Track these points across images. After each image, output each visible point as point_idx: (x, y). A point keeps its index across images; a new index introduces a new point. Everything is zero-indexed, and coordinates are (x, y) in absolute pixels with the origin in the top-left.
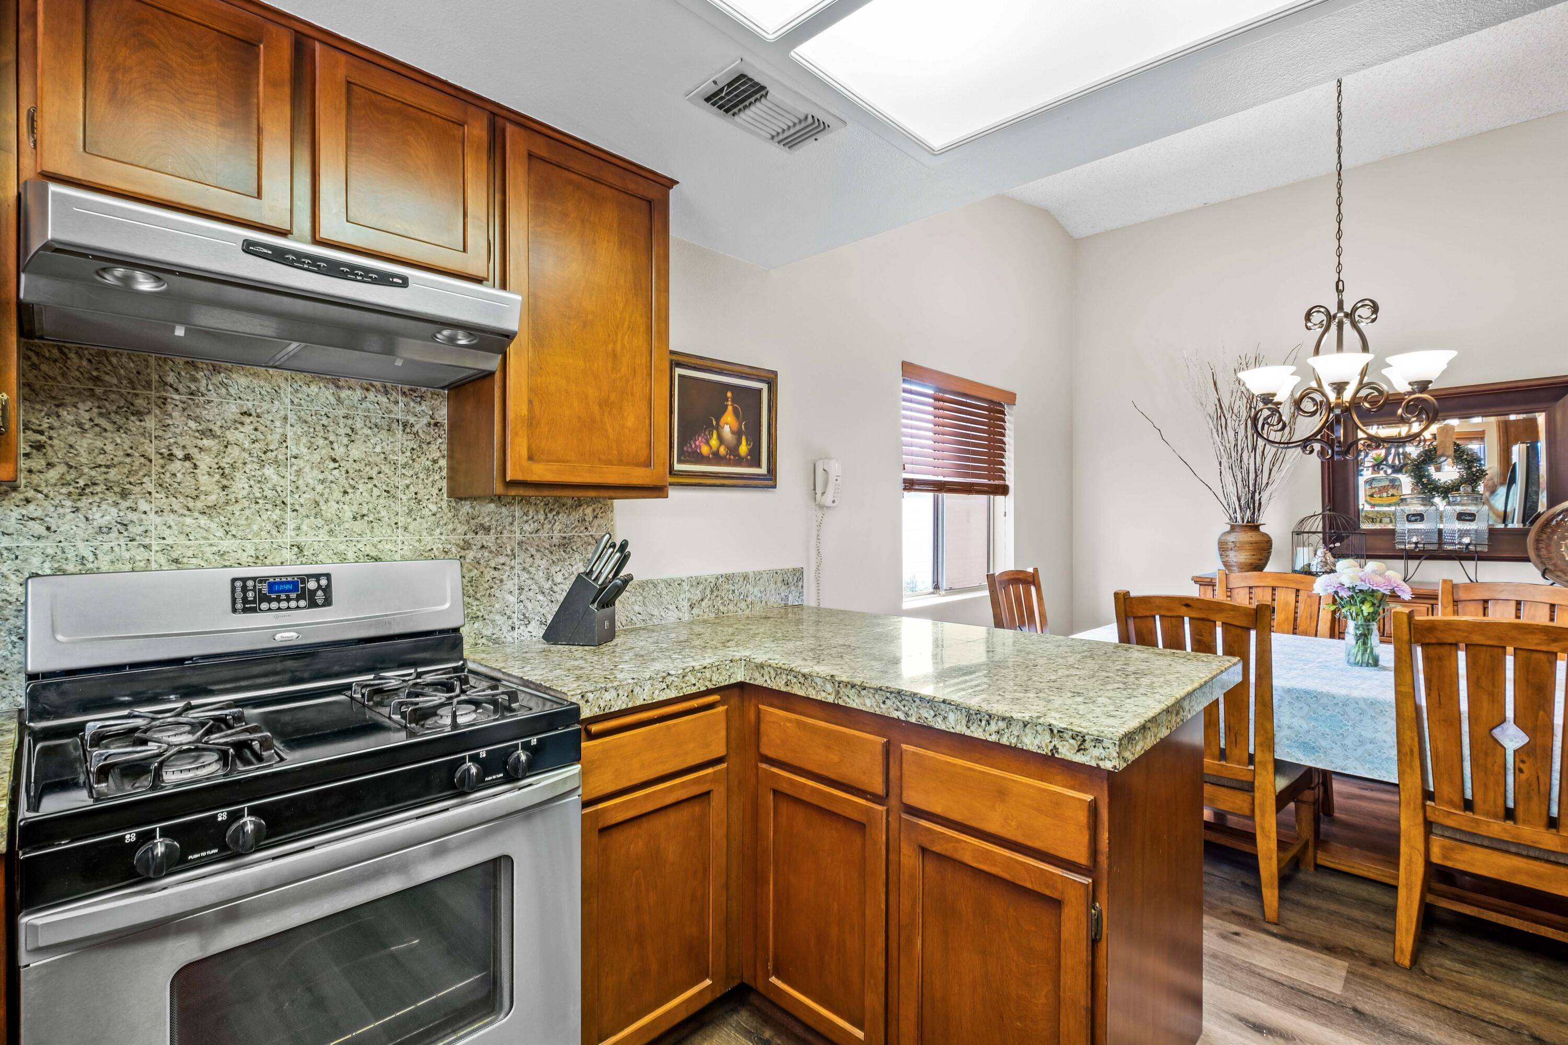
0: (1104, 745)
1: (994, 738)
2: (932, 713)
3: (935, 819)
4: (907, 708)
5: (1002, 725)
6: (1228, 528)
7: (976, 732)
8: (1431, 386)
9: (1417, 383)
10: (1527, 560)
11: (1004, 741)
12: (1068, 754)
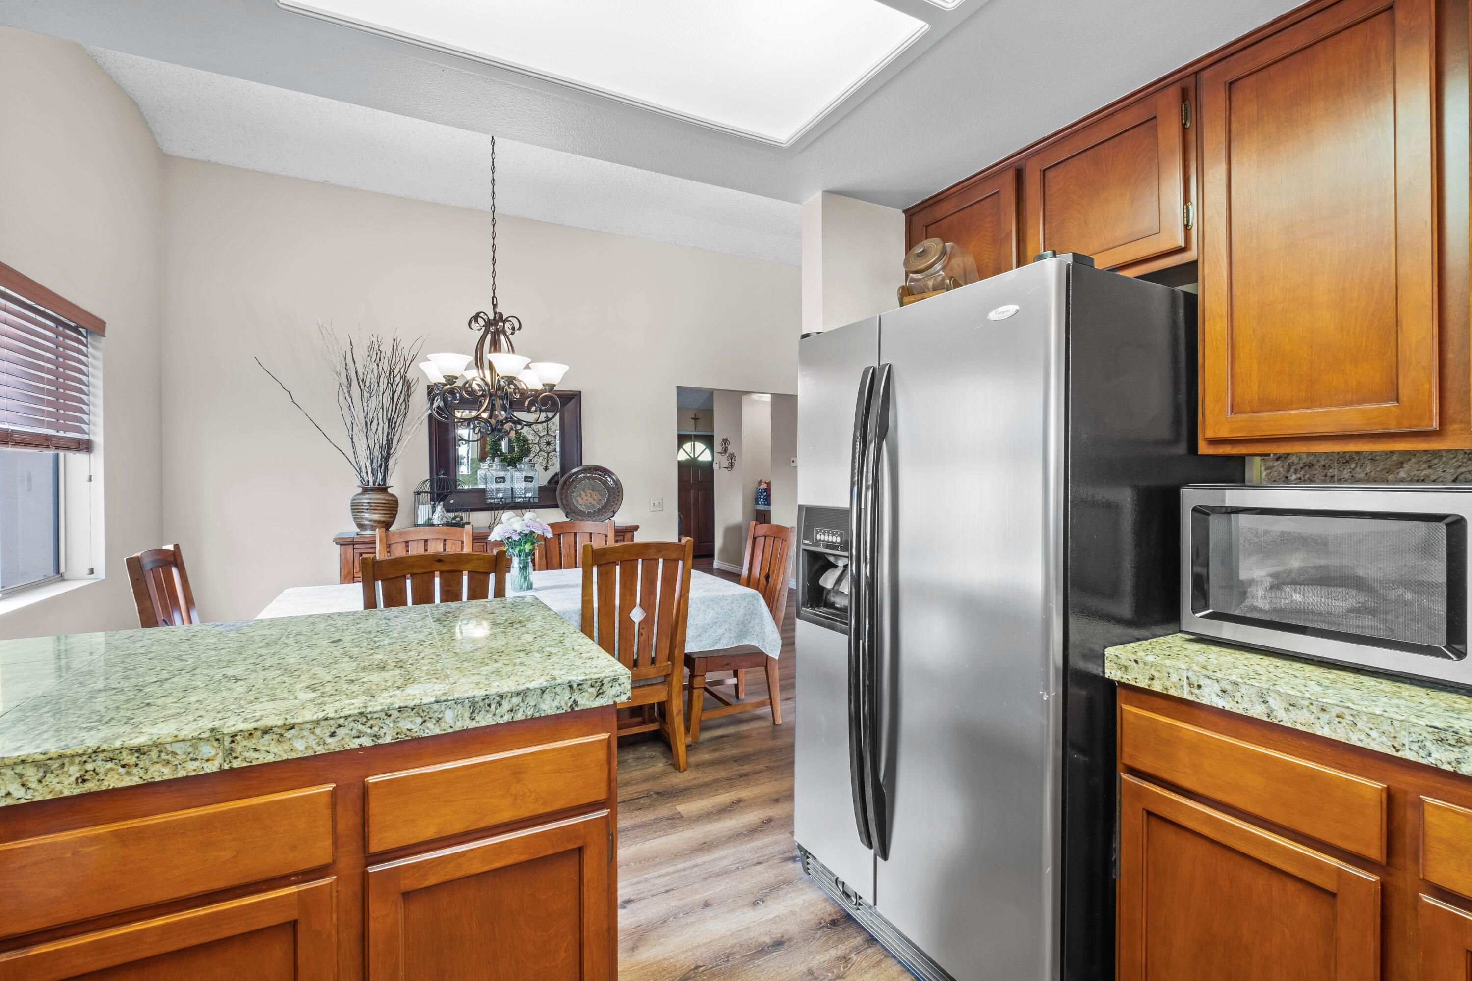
0: (620, 682)
1: (507, 718)
2: (419, 720)
3: (417, 849)
4: (376, 729)
5: (516, 700)
6: (360, 490)
7: (485, 720)
8: (555, 388)
9: (548, 385)
10: (556, 506)
11: (519, 716)
12: (587, 703)
